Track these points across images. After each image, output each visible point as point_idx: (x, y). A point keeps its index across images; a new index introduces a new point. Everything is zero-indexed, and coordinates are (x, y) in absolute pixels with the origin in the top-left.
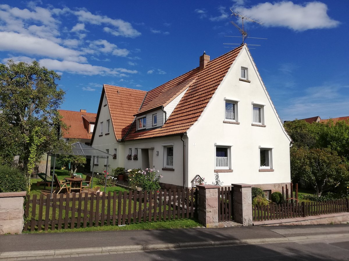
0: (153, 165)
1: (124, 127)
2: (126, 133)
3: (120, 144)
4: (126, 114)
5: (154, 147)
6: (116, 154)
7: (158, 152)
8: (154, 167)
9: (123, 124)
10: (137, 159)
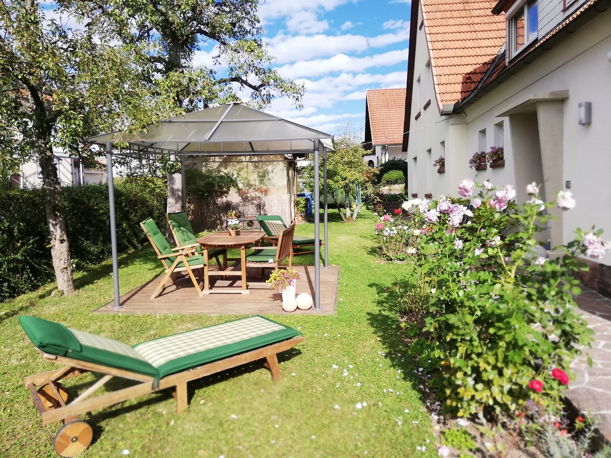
0: (565, 179)
1: (470, 69)
2: (473, 86)
3: (451, 121)
4: (477, 27)
5: (567, 92)
6: (443, 156)
7: (589, 107)
8: (568, 185)
9: (465, 61)
10: (500, 162)
